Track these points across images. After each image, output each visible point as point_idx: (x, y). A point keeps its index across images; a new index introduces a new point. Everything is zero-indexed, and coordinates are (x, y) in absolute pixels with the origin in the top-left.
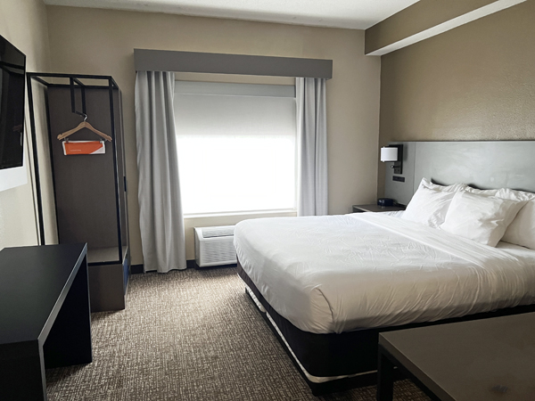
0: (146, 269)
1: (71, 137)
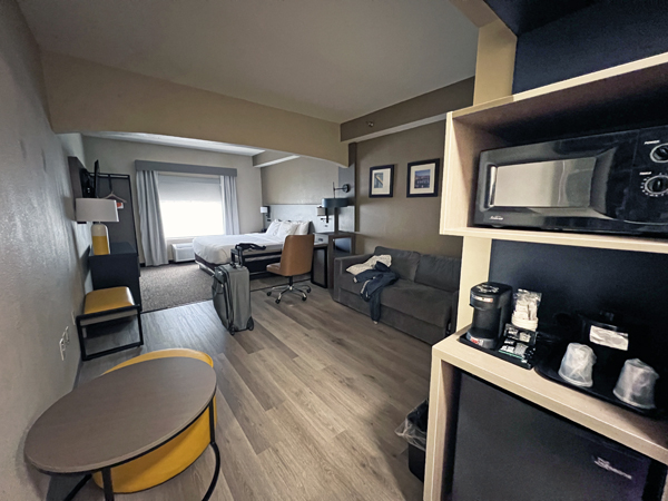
0: (148, 265)
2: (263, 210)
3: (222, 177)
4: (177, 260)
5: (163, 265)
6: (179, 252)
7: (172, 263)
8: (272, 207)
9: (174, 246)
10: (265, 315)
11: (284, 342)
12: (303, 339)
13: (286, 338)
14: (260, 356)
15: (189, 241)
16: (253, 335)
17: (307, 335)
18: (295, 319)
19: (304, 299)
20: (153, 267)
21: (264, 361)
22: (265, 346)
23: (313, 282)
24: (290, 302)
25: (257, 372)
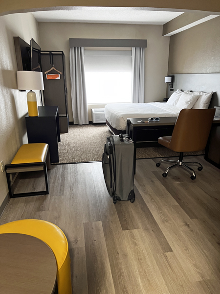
0: (75, 123)
1: (49, 73)
2: (167, 80)
3: (134, 49)
4: (94, 122)
5: (85, 125)
6: (96, 115)
7: (91, 123)
8: (177, 77)
9: (93, 110)
10: (149, 188)
11: (161, 226)
12: (182, 229)
13: (163, 222)
14: (133, 237)
15: (103, 106)
16: (132, 209)
17: (187, 225)
18: (178, 199)
19: (193, 178)
20: (78, 125)
21: (136, 244)
22: (140, 225)
23: (207, 158)
24: (177, 178)
25: (125, 256)
